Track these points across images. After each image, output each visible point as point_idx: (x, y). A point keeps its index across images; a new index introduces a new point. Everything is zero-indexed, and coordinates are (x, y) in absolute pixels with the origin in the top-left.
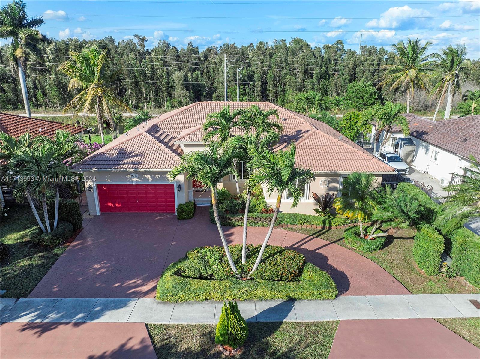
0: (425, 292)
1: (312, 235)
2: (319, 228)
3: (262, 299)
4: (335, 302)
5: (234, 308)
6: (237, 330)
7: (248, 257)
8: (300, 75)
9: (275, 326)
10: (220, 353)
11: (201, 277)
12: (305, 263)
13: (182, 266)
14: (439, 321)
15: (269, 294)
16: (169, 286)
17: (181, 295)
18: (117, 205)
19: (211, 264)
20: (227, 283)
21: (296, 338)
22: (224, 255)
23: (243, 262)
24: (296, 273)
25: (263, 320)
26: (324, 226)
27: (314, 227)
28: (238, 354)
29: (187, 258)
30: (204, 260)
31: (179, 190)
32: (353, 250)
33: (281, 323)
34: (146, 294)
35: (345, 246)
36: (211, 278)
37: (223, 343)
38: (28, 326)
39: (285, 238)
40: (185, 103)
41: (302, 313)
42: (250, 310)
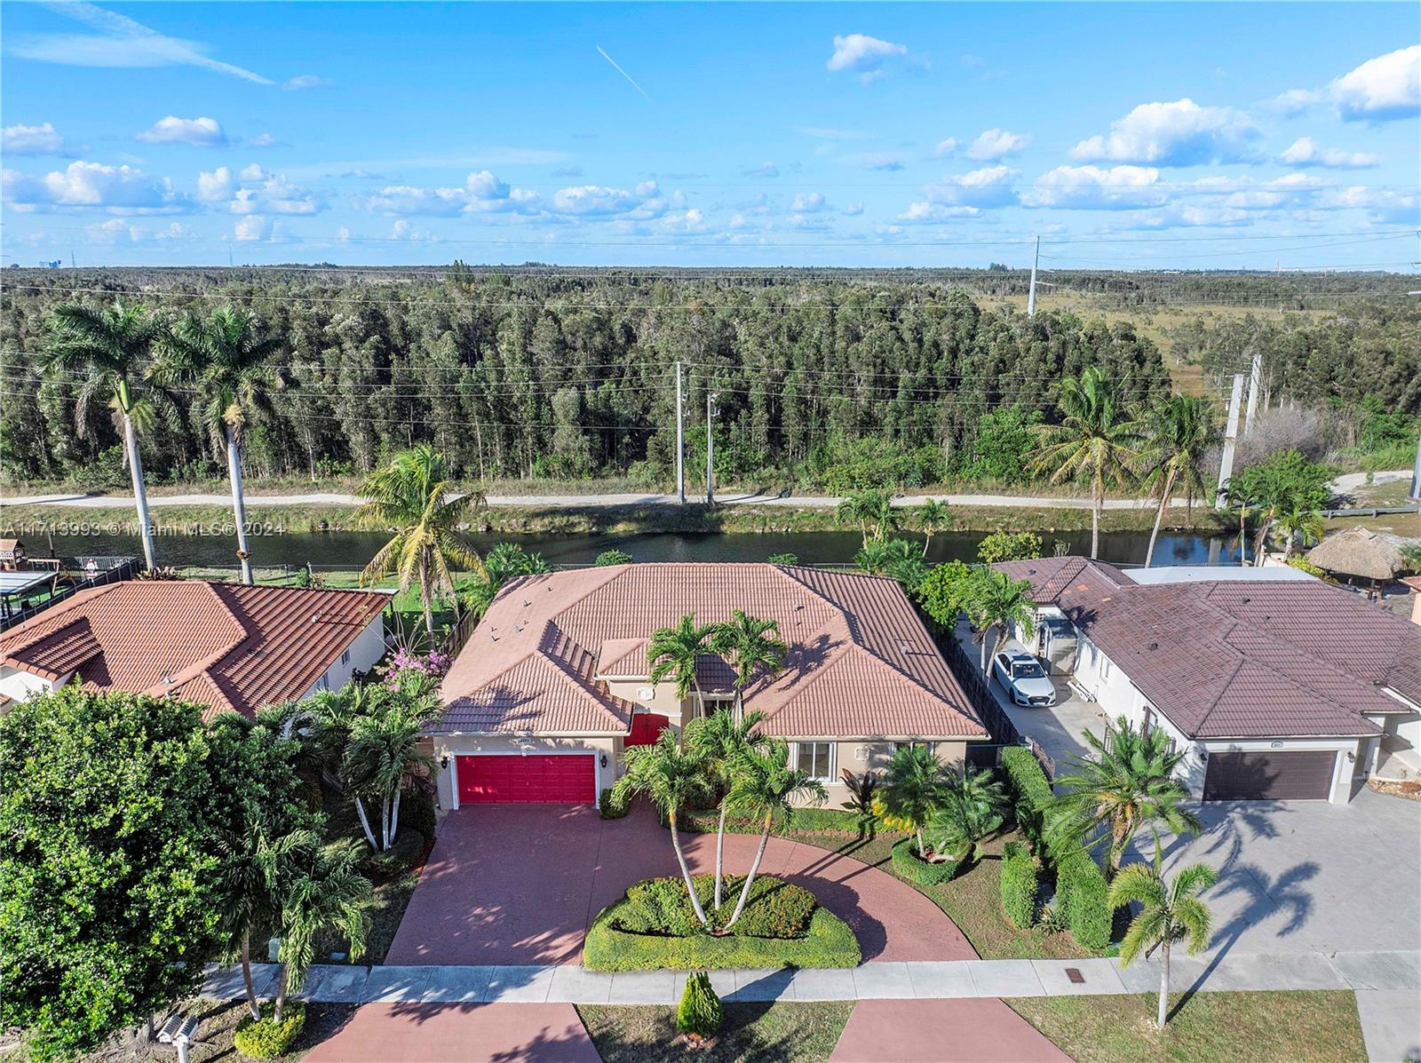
0: (1004, 956)
1: (838, 852)
2: (854, 836)
3: (746, 967)
4: (858, 971)
5: (704, 982)
6: (706, 1009)
7: (725, 897)
8: (863, 389)
9: (762, 1008)
10: (683, 1045)
11: (650, 932)
12: (815, 907)
13: (620, 913)
14: (1007, 1002)
15: (756, 960)
16: (604, 946)
17: (623, 962)
18: (489, 791)
19: (665, 909)
20: (692, 942)
21: (793, 1025)
22: (687, 895)
23: (717, 907)
24: (800, 926)
25: (746, 999)
26: (862, 833)
27: (844, 834)
28: (709, 1046)
29: (625, 899)
30: (654, 903)
31: (604, 766)
32: (904, 880)
33: (772, 1003)
34: (565, 958)
35: (893, 874)
36: (666, 933)
37: (688, 1030)
38: (399, 1009)
39: (790, 857)
40: (578, 466)
41: (805, 989)
42: (726, 984)
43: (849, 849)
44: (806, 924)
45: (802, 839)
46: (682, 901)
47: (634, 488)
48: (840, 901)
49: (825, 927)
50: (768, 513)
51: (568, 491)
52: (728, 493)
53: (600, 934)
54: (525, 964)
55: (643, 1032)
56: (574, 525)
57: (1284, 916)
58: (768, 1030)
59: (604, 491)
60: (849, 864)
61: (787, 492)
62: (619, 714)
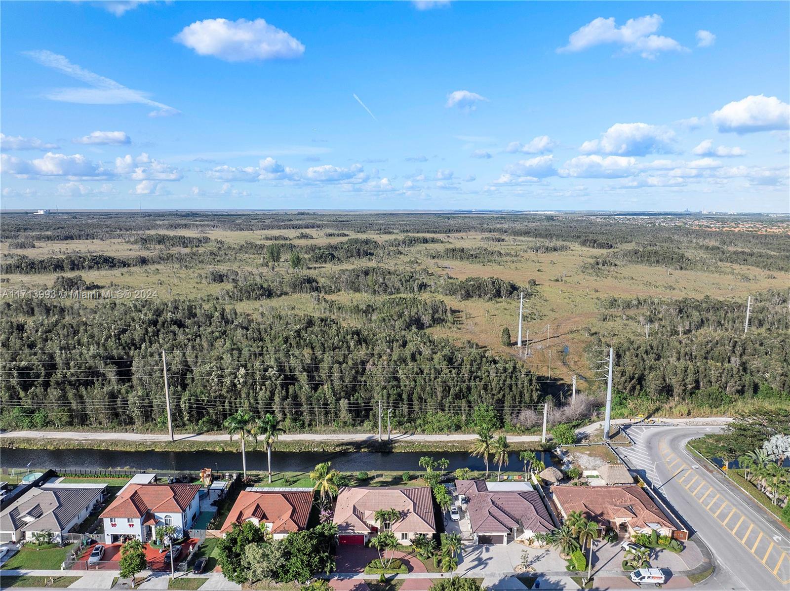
0: (432, 572)
1: (408, 554)
2: (411, 551)
3: (390, 573)
4: (408, 574)
5: (384, 575)
6: (384, 579)
7: (387, 562)
9: (392, 579)
10: (380, 585)
11: (375, 568)
12: (402, 564)
13: (370, 565)
14: (430, 579)
15: (392, 572)
16: (368, 570)
17: (371, 573)
19: (378, 564)
20: (382, 569)
21: (397, 582)
23: (386, 564)
25: (390, 578)
26: (413, 551)
27: (409, 550)
28: (384, 585)
29: (371, 562)
30: (375, 563)
32: (419, 559)
33: (394, 579)
34: (363, 572)
35: (417, 558)
36: (378, 568)
37: (381, 582)
38: (337, 580)
39: (399, 555)
40: (348, 424)
41: (399, 577)
42: (387, 576)
43: (410, 553)
44: (400, 567)
45: (402, 552)
46: (380, 563)
47: (365, 432)
48: (406, 563)
49: (403, 567)
50: (406, 445)
51: (345, 432)
52: (395, 434)
53: (367, 568)
54: (357, 573)
55: (374, 583)
56: (348, 449)
57: (482, 566)
58: (393, 582)
59: (357, 432)
60: (410, 556)
61: (413, 434)
62: (368, 527)
